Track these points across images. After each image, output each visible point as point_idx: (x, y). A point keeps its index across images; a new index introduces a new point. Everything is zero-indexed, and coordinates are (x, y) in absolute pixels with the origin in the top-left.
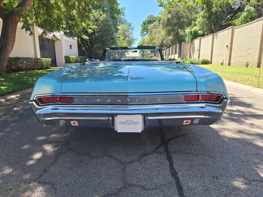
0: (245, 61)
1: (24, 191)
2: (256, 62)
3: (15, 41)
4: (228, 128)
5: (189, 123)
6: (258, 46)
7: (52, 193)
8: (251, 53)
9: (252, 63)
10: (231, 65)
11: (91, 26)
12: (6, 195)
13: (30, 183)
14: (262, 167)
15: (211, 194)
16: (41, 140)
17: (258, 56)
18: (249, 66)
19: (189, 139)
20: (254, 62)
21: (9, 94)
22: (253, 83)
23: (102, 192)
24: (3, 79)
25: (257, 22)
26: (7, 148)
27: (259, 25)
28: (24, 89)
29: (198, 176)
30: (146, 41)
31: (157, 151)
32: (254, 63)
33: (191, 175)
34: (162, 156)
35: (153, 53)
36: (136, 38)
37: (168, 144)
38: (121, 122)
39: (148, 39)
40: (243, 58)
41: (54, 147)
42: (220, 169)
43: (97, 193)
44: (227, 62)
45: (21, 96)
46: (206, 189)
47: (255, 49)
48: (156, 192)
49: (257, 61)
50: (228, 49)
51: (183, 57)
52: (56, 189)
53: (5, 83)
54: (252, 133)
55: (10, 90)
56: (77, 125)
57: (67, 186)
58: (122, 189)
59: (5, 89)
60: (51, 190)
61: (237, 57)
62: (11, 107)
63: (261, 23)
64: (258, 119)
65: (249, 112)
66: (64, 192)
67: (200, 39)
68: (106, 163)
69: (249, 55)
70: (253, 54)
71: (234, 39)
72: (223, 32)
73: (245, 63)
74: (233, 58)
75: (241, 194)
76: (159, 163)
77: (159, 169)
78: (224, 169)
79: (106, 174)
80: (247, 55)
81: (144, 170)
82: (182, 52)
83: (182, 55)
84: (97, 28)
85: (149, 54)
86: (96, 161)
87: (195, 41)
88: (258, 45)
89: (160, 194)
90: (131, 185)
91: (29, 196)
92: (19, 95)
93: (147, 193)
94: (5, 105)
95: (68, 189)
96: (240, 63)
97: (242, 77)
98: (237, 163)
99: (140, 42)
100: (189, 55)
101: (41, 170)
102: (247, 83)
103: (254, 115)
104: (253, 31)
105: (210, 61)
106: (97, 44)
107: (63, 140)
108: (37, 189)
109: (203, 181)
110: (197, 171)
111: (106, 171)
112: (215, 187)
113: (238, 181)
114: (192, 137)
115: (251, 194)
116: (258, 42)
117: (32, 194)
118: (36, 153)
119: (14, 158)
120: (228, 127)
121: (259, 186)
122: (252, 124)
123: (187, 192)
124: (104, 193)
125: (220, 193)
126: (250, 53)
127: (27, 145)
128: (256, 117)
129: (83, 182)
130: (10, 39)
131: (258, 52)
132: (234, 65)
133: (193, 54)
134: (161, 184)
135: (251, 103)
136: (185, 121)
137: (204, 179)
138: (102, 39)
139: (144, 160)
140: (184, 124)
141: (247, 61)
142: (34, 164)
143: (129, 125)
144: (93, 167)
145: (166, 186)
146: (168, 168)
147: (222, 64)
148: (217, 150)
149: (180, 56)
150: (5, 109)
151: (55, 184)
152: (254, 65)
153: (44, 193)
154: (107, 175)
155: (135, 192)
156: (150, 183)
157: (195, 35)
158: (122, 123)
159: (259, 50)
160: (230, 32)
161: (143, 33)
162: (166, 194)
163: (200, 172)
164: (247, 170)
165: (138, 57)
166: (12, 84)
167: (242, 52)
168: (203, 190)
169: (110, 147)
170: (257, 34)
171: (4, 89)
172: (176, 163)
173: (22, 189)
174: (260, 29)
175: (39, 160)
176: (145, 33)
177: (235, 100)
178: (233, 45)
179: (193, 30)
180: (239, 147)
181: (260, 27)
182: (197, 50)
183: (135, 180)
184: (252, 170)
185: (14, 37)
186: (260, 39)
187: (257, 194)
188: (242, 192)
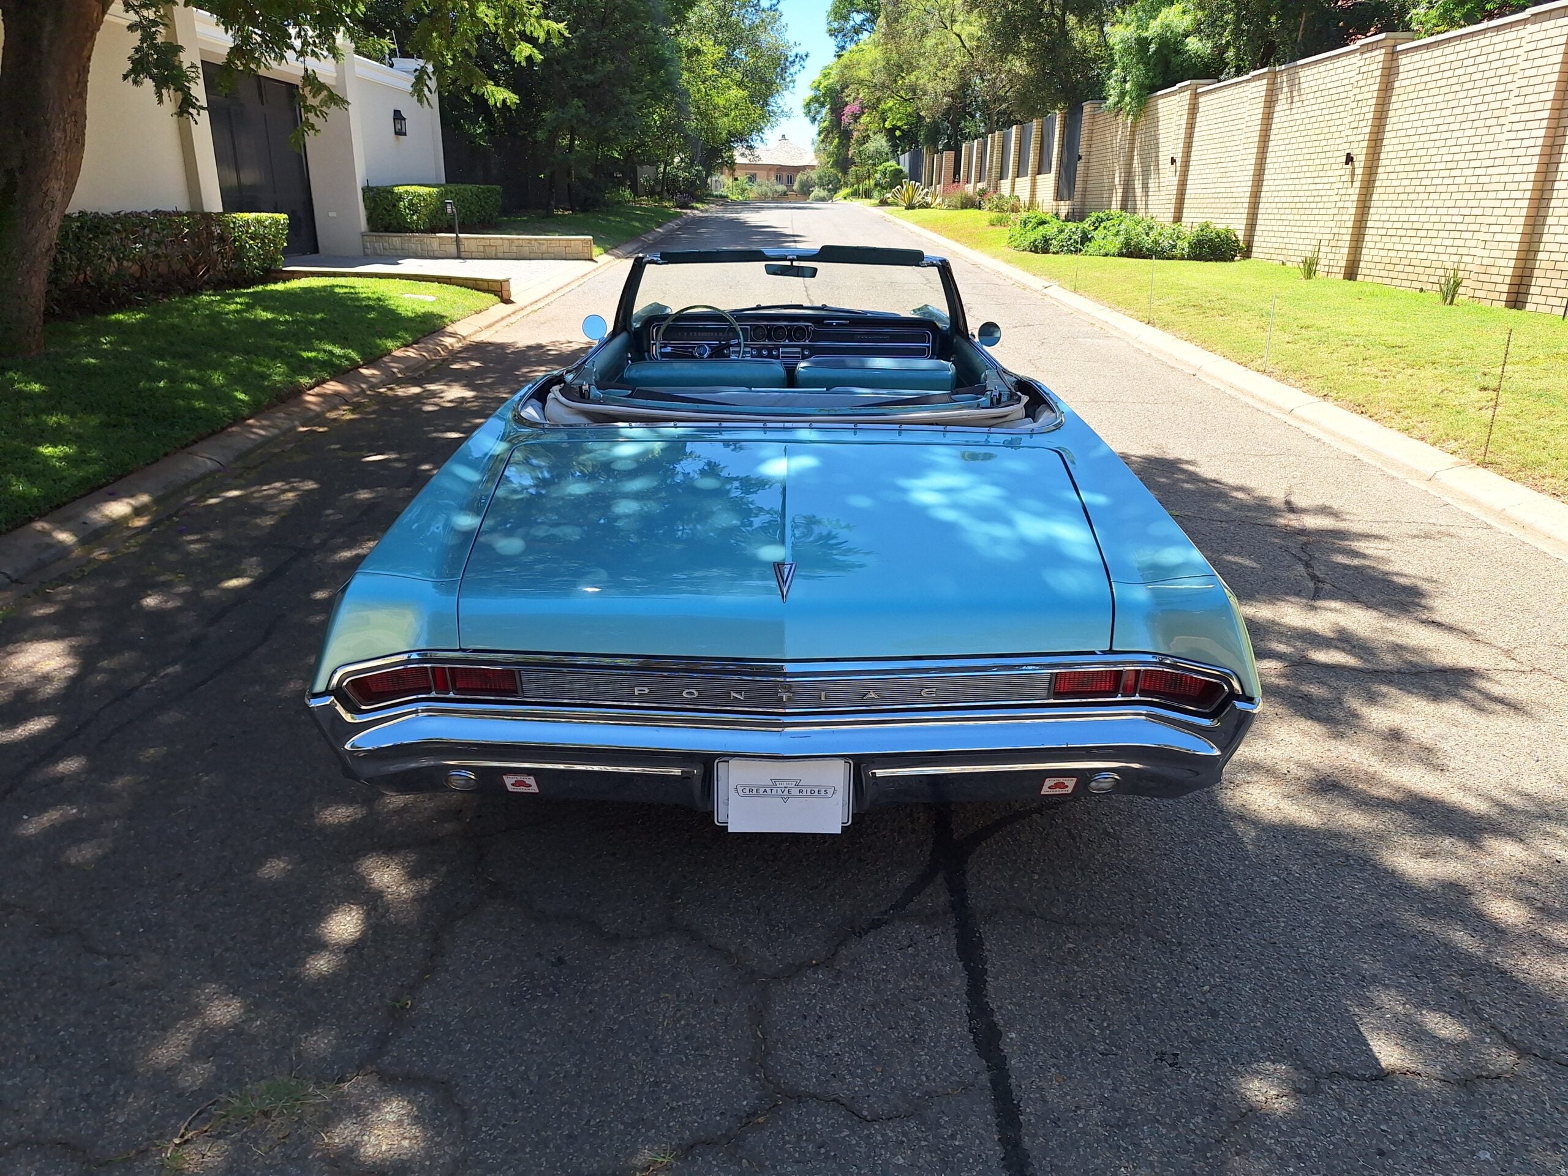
0: (1442, 257)
1: (328, 1120)
2: (1503, 271)
3: (84, 145)
4: (1269, 762)
5: (1069, 790)
6: (1523, 177)
7: (450, 1131)
8: (1479, 211)
9: (1482, 277)
10: (1359, 278)
11: (533, 20)
12: (249, 1138)
13: (342, 1080)
14: (1386, 1000)
15: (1137, 1145)
16: (340, 825)
17: (1518, 238)
18: (1461, 290)
19: (1069, 831)
20: (1495, 270)
21: (93, 490)
22: (1458, 433)
23: (669, 1127)
24: (36, 387)
25: (1537, 27)
26: (180, 875)
27: (1547, 43)
28: (166, 455)
29: (1094, 1049)
30: (863, 73)
31: (912, 906)
32: (1494, 279)
33: (1061, 1045)
34: (937, 939)
35: (903, 152)
36: (802, 52)
37: (966, 862)
38: (744, 786)
39: (876, 62)
40: (1435, 241)
41: (413, 874)
42: (1196, 1014)
43: (649, 1134)
44: (1338, 257)
45: (157, 501)
46: (1119, 1119)
47: (1505, 195)
48: (905, 1134)
49: (1507, 269)
50: (1353, 174)
51: (1084, 196)
52: (465, 1114)
53: (54, 419)
54: (1384, 792)
55: (97, 468)
56: (534, 789)
57: (514, 1097)
58: (754, 1114)
59: (65, 458)
60: (445, 1119)
61: (1400, 232)
62: (121, 583)
63: (1557, 32)
64: (1436, 696)
65: (1397, 648)
66: (504, 1126)
67: (1195, 96)
68: (674, 975)
69: (1472, 227)
70: (1493, 220)
71: (1391, 114)
72: (1330, 67)
73: (1441, 272)
74: (1374, 231)
75: (1268, 1142)
76: (922, 976)
77: (918, 1012)
78: (1214, 1014)
79: (678, 1035)
80: (1460, 227)
81: (850, 1015)
82: (1080, 165)
83: (1079, 185)
84: (566, 34)
85: (878, 157)
86: (629, 963)
87: (1160, 101)
88: (1527, 169)
89: (923, 1143)
90: (798, 1098)
91: (351, 1144)
92: (145, 499)
93: (868, 1136)
94: (84, 573)
95: (520, 1114)
96: (1411, 269)
97: (1408, 386)
98: (1280, 978)
99: (825, 76)
100: (1120, 191)
101: (377, 1009)
102: (1426, 429)
103: (1417, 674)
104: (1509, 78)
105: (1241, 238)
106: (563, 104)
107: (449, 827)
108: (378, 1109)
109: (1114, 1079)
110: (1091, 1020)
111: (679, 1021)
112: (1158, 1110)
113: (1264, 1076)
114: (1086, 818)
115: (1307, 1145)
116: (1531, 151)
117: (366, 1138)
118: (331, 911)
119: (233, 938)
120: (1272, 752)
121: (1352, 1102)
122: (1395, 736)
123: (1036, 1135)
124: (676, 1133)
125: (1176, 1137)
126: (1475, 211)
127: (279, 858)
128: (1426, 688)
129: (579, 1075)
130: (58, 134)
131: (1524, 212)
132: (1379, 280)
133: (1145, 188)
134: (926, 1093)
135: (1419, 583)
136: (1049, 782)
137: (1115, 1066)
138: (593, 73)
139: (852, 961)
140: (1045, 791)
141: (1456, 258)
142: (334, 973)
143: (785, 800)
144: (618, 997)
145: (949, 1103)
146: (960, 1005)
147: (1310, 268)
148: (1198, 900)
149: (1065, 188)
150: (93, 603)
151: (457, 1085)
152: (1491, 287)
153: (415, 1131)
154: (686, 1039)
155: (815, 1131)
156: (880, 1085)
157: (1167, 63)
158: (752, 791)
159: (1526, 203)
160: (1374, 67)
161: (846, 18)
162: (949, 1142)
163: (1103, 1030)
164: (1317, 1021)
165: (812, 167)
166: (94, 421)
167: (1429, 203)
168: (1105, 1123)
169: (684, 877)
170: (1529, 99)
171: (60, 459)
172: (996, 979)
173: (312, 1109)
174: (1548, 69)
175: (354, 949)
176: (858, 18)
177: (1341, 559)
178: (1382, 156)
179: (1154, 27)
180: (1303, 886)
181: (1551, 60)
182: (1173, 161)
183: (812, 1071)
184: (1336, 1021)
185: (79, 119)
186: (1542, 133)
187: (1334, 1144)
188: (1271, 1134)
